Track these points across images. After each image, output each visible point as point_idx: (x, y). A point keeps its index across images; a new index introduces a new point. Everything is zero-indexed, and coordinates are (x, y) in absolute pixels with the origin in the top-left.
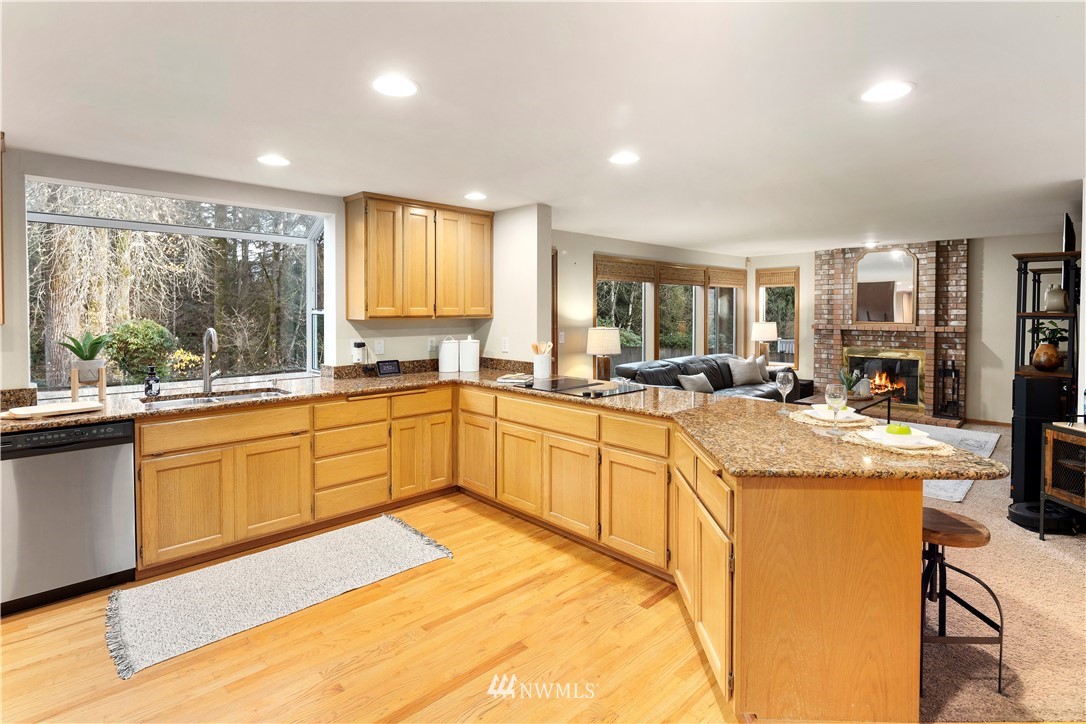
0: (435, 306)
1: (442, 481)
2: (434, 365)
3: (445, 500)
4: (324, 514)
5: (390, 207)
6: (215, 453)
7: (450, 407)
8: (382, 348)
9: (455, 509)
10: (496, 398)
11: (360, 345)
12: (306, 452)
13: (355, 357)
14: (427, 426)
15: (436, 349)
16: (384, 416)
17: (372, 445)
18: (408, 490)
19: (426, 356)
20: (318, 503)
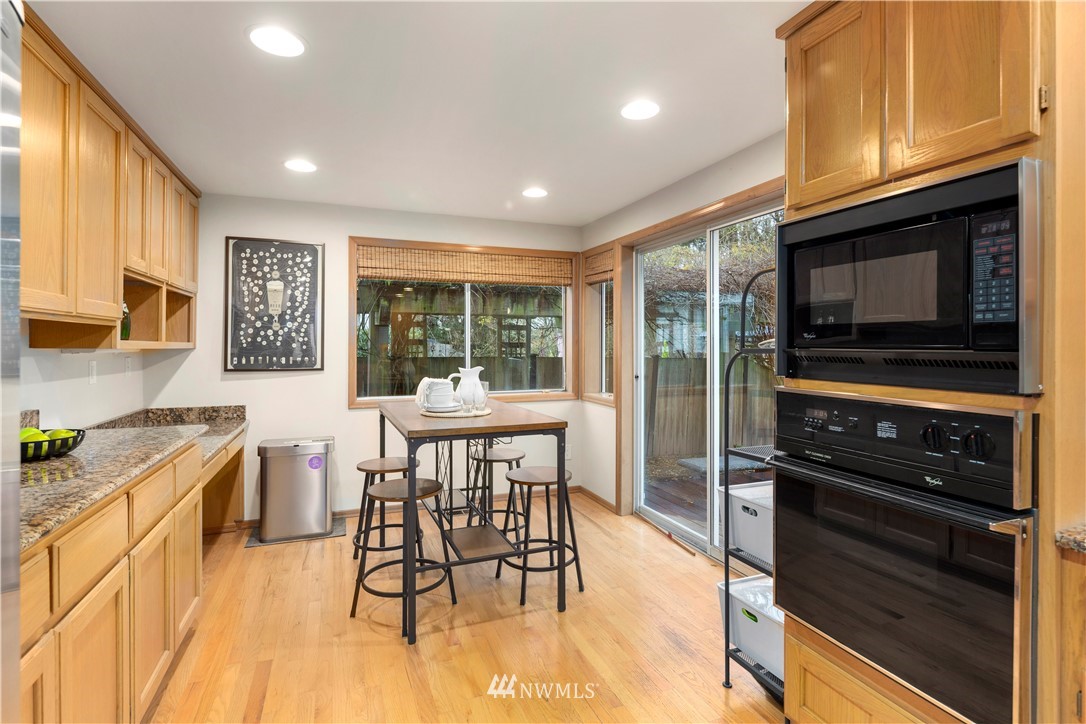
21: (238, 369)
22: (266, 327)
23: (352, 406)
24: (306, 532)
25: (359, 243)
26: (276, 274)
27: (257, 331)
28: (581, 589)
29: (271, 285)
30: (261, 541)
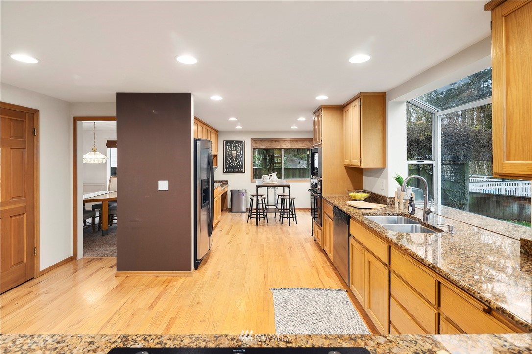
21: (226, 172)
22: (232, 162)
23: (252, 182)
24: (241, 211)
25: (253, 140)
26: (234, 149)
27: (230, 163)
28: (297, 224)
29: (233, 152)
30: (231, 212)
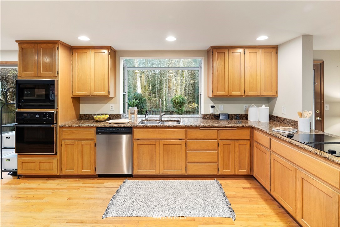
0: (244, 91)
1: (244, 171)
2: (246, 117)
3: (246, 181)
4: (190, 172)
5: (223, 50)
6: (154, 141)
7: (249, 138)
8: (223, 108)
9: (249, 188)
10: (270, 139)
11: (213, 107)
12: (184, 147)
13: (211, 111)
14: (237, 145)
15: (247, 110)
16: (216, 138)
17: (210, 149)
18: (227, 172)
19: (243, 113)
20: (188, 168)
